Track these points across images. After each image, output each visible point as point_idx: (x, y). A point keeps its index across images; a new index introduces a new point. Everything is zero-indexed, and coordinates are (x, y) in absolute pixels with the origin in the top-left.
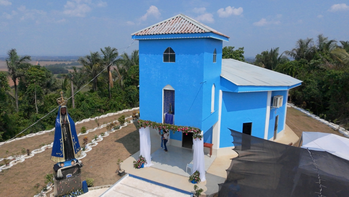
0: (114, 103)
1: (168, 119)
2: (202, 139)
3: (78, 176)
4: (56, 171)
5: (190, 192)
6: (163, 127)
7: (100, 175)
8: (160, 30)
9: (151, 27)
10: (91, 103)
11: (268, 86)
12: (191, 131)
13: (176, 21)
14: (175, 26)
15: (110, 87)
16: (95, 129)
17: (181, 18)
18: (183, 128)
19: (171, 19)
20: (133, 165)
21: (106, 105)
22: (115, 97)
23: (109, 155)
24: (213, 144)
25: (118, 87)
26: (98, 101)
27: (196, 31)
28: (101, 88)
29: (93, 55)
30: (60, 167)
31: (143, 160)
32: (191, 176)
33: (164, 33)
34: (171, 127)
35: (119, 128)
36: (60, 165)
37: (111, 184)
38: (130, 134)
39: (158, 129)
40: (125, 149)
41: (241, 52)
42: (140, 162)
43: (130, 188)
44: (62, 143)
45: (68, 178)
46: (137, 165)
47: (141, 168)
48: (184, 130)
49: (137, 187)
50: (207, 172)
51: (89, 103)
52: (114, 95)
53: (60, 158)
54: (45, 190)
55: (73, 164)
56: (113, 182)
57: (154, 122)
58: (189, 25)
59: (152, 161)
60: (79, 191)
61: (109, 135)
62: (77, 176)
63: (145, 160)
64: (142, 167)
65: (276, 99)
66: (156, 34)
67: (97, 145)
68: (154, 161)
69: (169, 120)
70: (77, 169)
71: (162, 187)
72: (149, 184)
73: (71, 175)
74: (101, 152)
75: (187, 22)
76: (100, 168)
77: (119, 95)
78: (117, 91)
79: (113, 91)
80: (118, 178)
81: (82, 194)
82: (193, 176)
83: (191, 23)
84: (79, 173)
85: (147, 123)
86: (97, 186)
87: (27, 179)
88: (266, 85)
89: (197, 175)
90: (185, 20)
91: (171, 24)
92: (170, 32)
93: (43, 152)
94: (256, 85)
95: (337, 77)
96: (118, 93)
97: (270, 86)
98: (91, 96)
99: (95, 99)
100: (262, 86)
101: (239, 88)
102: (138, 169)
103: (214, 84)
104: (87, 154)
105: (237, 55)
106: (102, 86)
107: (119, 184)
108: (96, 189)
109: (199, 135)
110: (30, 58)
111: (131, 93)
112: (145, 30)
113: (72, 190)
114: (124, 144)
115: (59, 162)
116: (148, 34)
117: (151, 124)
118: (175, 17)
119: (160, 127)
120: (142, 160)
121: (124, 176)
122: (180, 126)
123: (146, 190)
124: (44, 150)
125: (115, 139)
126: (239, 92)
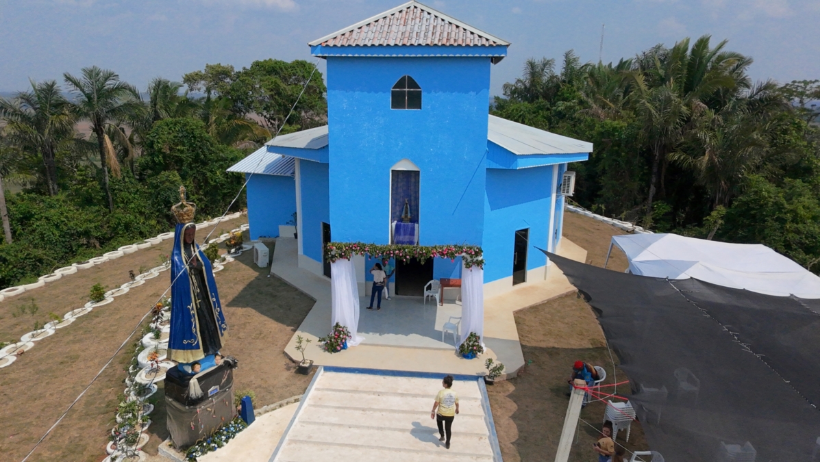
0: (124, 220)
1: (402, 233)
3: (231, 389)
5: (475, 374)
6: (396, 252)
9: (354, 27)
11: (562, 153)
12: (462, 252)
13: (410, 16)
14: (416, 29)
15: (107, 178)
16: (125, 288)
18: (444, 248)
19: (394, 10)
21: (102, 227)
22: (127, 202)
25: (129, 178)
26: (80, 218)
29: (41, 89)
31: (344, 332)
34: (414, 250)
37: (298, 394)
38: (250, 286)
40: (266, 318)
43: (343, 394)
44: (194, 315)
45: (212, 396)
47: (343, 350)
48: (446, 254)
49: (357, 388)
52: (122, 198)
55: (218, 361)
58: (449, 28)
59: (361, 333)
60: (235, 423)
65: (567, 178)
69: (405, 235)
70: (227, 372)
71: (410, 378)
72: (380, 378)
73: (216, 389)
75: (439, 19)
77: (135, 198)
78: (129, 188)
79: (117, 187)
80: (304, 380)
81: (243, 428)
83: (450, 23)
84: (230, 382)
85: (354, 248)
88: (559, 153)
89: (474, 342)
90: (432, 16)
91: (401, 22)
93: (13, 363)
94: (545, 153)
95: (617, 133)
96: (131, 193)
100: (554, 154)
101: (519, 160)
102: (337, 353)
109: (478, 260)
111: (170, 189)
112: (343, 35)
113: (222, 423)
114: (254, 309)
115: (190, 361)
116: (357, 43)
117: (366, 249)
118: (402, 7)
120: (342, 332)
121: (315, 373)
122: (435, 246)
123: (383, 391)
124: (15, 358)
126: (519, 169)
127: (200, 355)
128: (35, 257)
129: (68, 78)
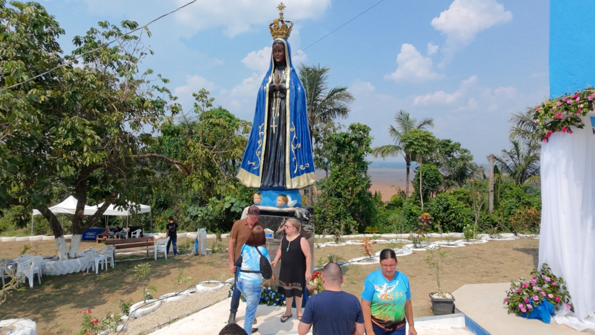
23: (462, 267)
42: (531, 287)
46: (518, 298)
47: (536, 321)
53: (254, 176)
55: (282, 204)
61: (513, 239)
102: (521, 318)
125: (521, 247)
127: (258, 182)
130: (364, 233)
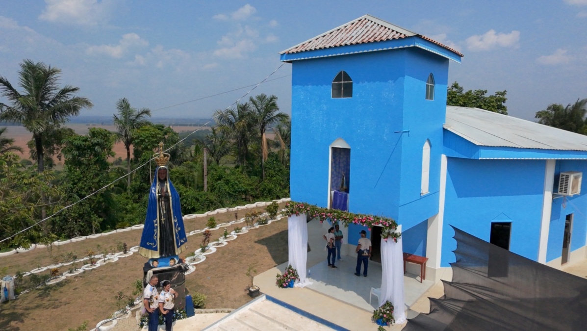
0: (268, 187)
1: (338, 202)
2: (400, 240)
3: (180, 287)
4: (146, 273)
6: (328, 214)
7: (220, 291)
8: (328, 42)
9: (313, 39)
10: (232, 185)
11: (546, 148)
12: (378, 223)
13: (357, 26)
14: (353, 35)
15: (263, 160)
16: (229, 224)
17: (367, 20)
18: (364, 217)
19: (349, 24)
20: (276, 281)
21: (256, 189)
22: (272, 176)
23: (241, 263)
24: (428, 259)
25: (276, 161)
26: (245, 181)
27: (390, 38)
28: (251, 162)
29: (240, 107)
30: (152, 268)
31: (293, 274)
32: (377, 310)
33: (332, 45)
34: (342, 215)
35: (266, 223)
36: (153, 264)
37: (233, 308)
38: (282, 233)
39: (319, 218)
40: (269, 255)
41: (501, 99)
42: (287, 276)
43: (264, 319)
44: (157, 227)
46: (283, 281)
47: (289, 288)
48: (365, 222)
49: (275, 318)
50: (411, 308)
51: (230, 184)
52: (270, 174)
53: (153, 251)
54: (132, 305)
55: (173, 264)
56: (237, 305)
57: (313, 206)
58: (379, 30)
59: (310, 278)
60: (179, 312)
61: (248, 231)
62: (178, 285)
63: (296, 274)
64: (290, 285)
65: (564, 177)
66: (320, 48)
67: (226, 245)
68: (314, 279)
69: (340, 202)
70: (178, 274)
72: (298, 316)
74: (229, 256)
75: (376, 25)
76: (221, 280)
77: (278, 175)
78: (275, 168)
79: (268, 166)
80: (248, 300)
81: (183, 318)
82: (381, 310)
83: (382, 26)
84: (181, 282)
85: (301, 207)
86: (212, 308)
87: (114, 287)
88: (541, 148)
89: (388, 310)
90: (373, 23)
91: (347, 31)
92: (343, 44)
94: (519, 147)
96: (276, 171)
97: (549, 149)
98: (233, 174)
99: (239, 179)
100: (533, 149)
101: (482, 151)
102: (284, 289)
103: (428, 140)
104: (207, 257)
105: (491, 104)
106: (254, 159)
107: (246, 310)
108: (207, 313)
109: (393, 233)
110: (150, 112)
112: (303, 45)
114: (267, 247)
115: (150, 257)
116: (307, 49)
117: (308, 209)
118: (356, 21)
119: (322, 213)
120: (291, 274)
121: (257, 297)
122: (358, 214)
123: (290, 327)
125: (256, 239)
126: (481, 160)
127: (157, 255)
128: (210, 200)
129: (251, 100)
130: (115, 229)
